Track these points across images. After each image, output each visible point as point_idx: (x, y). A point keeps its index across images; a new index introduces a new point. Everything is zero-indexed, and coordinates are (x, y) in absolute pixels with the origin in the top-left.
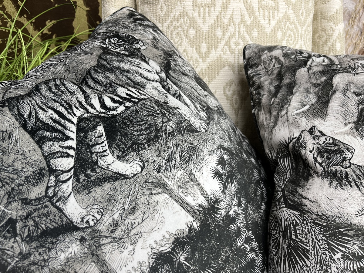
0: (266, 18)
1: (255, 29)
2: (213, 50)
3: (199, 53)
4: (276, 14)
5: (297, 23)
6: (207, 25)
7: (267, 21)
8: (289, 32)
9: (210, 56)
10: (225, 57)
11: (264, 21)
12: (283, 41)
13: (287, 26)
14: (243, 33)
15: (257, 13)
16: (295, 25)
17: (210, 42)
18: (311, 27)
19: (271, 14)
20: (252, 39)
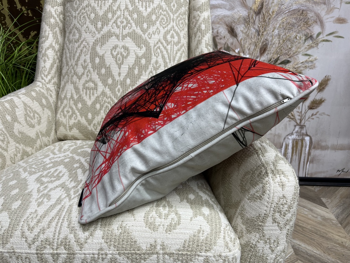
0: (144, 7)
1: (135, 13)
2: (106, 26)
3: (96, 28)
4: (151, 5)
5: (169, 11)
6: (102, 11)
7: (144, 9)
8: (162, 16)
9: (103, 30)
10: (113, 30)
11: (142, 8)
12: (157, 22)
13: (160, 12)
14: (127, 16)
15: (137, 4)
16: (167, 12)
17: (104, 21)
18: (184, 16)
19: (148, 5)
20: (133, 19)
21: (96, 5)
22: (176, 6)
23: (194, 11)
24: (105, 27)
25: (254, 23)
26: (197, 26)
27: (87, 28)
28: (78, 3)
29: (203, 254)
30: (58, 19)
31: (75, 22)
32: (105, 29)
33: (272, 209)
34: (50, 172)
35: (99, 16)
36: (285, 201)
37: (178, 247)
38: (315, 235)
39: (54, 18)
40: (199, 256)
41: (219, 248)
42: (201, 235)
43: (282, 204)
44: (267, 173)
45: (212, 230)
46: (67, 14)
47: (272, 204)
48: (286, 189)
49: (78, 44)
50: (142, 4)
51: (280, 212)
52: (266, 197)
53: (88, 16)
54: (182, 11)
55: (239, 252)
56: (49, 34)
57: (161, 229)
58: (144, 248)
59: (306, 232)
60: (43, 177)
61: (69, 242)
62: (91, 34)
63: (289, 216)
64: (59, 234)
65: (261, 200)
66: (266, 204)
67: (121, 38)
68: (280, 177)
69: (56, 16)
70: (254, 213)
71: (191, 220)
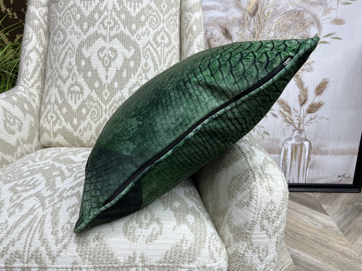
0: (132, 7)
1: (123, 14)
3: (82, 29)
4: (140, 5)
5: (159, 12)
6: (88, 11)
7: (133, 9)
8: (152, 17)
9: (89, 31)
10: (99, 31)
11: (130, 9)
12: (146, 23)
13: (149, 13)
14: (114, 16)
15: (125, 4)
16: (157, 13)
17: (90, 22)
18: (175, 17)
19: (136, 5)
20: (121, 20)
21: (82, 6)
22: (166, 6)
23: (185, 12)
24: (92, 28)
25: (249, 25)
26: (189, 27)
27: (72, 29)
28: (63, 3)
29: (186, 265)
30: (42, 21)
31: (60, 23)
32: (92, 30)
33: (260, 216)
34: (26, 181)
35: (85, 16)
36: (273, 207)
37: (159, 259)
38: (315, 243)
39: (39, 20)
40: (181, 267)
41: (203, 259)
42: (184, 245)
43: (270, 210)
44: (254, 177)
45: (196, 240)
46: (52, 15)
47: (259, 210)
48: (274, 194)
49: (62, 45)
50: (131, 4)
51: (268, 219)
52: (253, 203)
53: (74, 16)
54: (173, 11)
55: (226, 262)
56: (32, 36)
57: (141, 240)
58: (122, 261)
59: (305, 241)
60: (18, 186)
61: (41, 255)
62: (76, 35)
63: (278, 222)
64: (30, 246)
65: (248, 206)
66: (254, 210)
67: (108, 39)
68: (267, 181)
69: (40, 17)
70: (241, 220)
71: (174, 229)
